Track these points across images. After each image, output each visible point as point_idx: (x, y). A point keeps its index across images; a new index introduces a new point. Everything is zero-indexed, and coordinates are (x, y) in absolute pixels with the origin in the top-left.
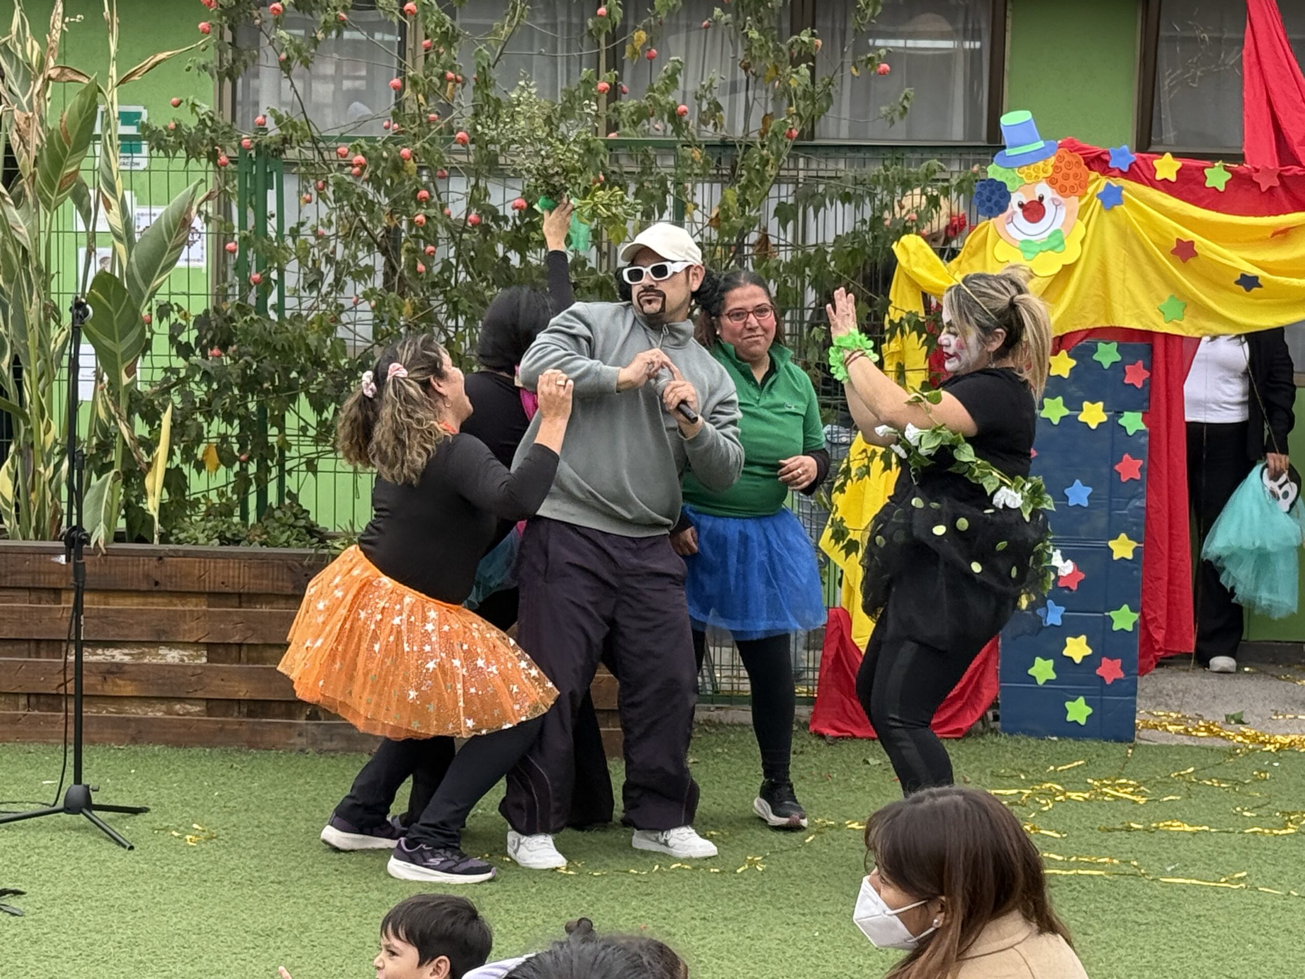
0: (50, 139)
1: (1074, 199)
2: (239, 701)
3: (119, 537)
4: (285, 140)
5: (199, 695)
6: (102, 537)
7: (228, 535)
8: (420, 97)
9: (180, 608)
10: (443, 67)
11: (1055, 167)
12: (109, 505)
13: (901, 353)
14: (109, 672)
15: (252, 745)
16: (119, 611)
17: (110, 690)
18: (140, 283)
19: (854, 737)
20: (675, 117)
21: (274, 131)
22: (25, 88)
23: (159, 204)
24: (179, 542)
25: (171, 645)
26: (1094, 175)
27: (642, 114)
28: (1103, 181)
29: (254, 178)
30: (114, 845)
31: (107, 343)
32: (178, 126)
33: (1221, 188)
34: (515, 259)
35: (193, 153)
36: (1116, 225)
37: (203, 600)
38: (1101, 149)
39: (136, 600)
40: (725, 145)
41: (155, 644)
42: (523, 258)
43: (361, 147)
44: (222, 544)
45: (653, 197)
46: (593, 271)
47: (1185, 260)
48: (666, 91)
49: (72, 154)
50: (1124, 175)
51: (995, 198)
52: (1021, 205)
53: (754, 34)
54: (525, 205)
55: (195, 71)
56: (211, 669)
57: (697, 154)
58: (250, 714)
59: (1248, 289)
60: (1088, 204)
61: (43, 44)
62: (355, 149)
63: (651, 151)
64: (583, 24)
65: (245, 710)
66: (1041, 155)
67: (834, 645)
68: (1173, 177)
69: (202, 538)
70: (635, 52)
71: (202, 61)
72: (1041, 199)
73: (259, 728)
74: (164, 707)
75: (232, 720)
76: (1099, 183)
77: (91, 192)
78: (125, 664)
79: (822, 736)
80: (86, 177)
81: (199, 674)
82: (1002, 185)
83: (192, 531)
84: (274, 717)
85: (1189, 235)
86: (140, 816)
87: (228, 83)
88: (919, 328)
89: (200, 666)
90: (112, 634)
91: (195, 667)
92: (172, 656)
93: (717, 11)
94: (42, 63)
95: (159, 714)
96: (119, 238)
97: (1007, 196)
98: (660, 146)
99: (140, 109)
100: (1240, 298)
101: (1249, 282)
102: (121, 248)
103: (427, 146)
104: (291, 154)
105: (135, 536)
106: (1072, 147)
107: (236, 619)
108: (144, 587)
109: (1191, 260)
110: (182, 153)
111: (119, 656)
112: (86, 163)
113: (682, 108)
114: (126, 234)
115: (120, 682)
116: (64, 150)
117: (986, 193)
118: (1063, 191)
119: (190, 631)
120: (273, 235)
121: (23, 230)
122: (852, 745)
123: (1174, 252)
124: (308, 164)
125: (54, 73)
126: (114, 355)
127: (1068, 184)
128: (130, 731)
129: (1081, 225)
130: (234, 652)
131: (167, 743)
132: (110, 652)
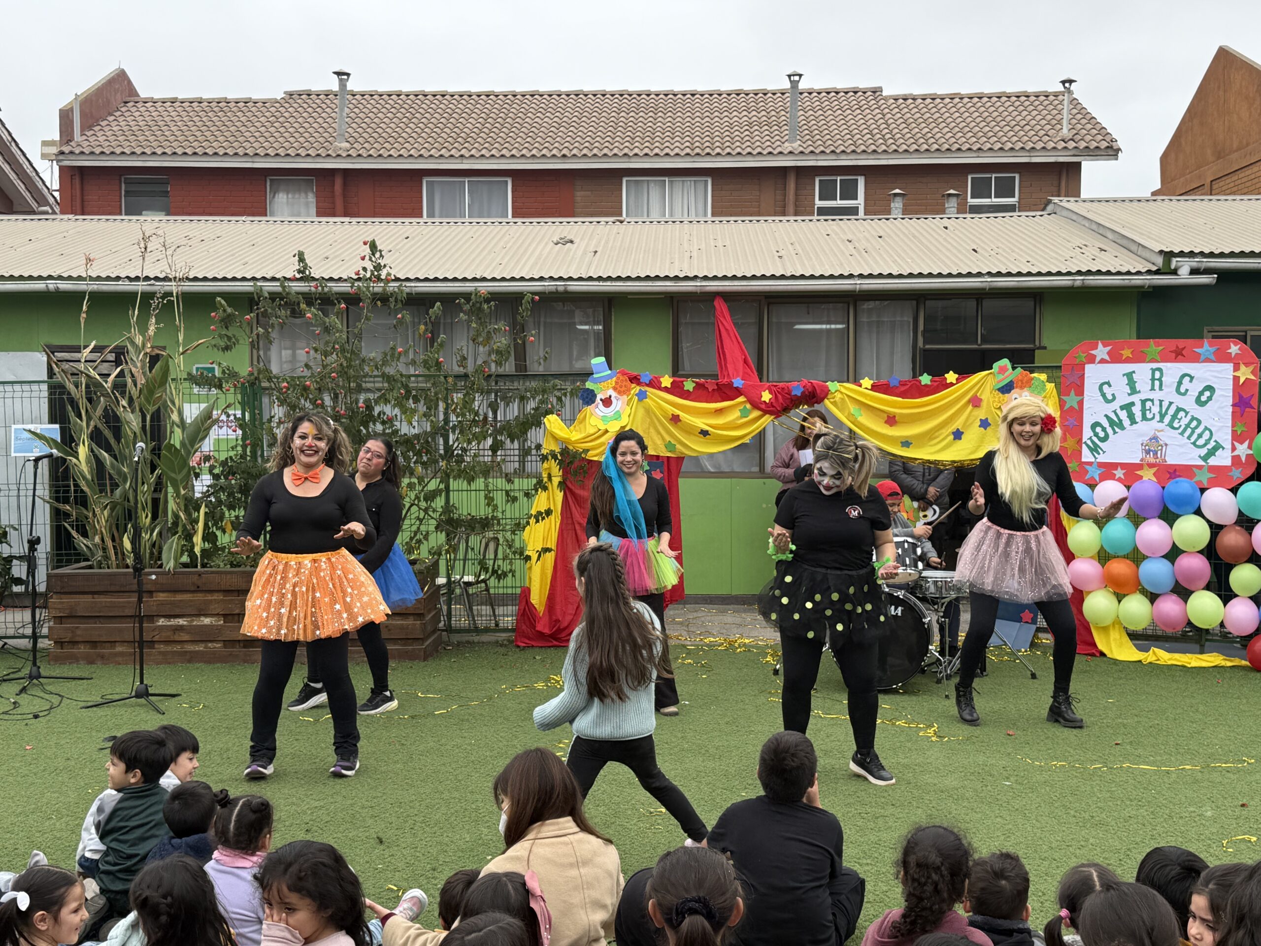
0: (147, 381)
1: (625, 396)
2: (239, 641)
3: (185, 565)
5: (220, 639)
6: (172, 566)
7: (235, 563)
8: (323, 357)
9: (210, 598)
10: (334, 343)
11: (616, 383)
12: (176, 551)
13: (549, 468)
14: (176, 629)
15: (245, 661)
16: (181, 601)
17: (177, 638)
18: (189, 446)
19: (533, 646)
20: (438, 364)
22: (137, 357)
24: (211, 567)
25: (206, 615)
26: (633, 385)
28: (638, 388)
29: (248, 397)
30: (156, 712)
31: (173, 475)
33: (691, 390)
35: (212, 386)
36: (644, 408)
37: (222, 594)
38: (636, 373)
39: (188, 595)
40: (466, 376)
41: (198, 615)
44: (232, 567)
45: (432, 400)
46: (405, 434)
47: (676, 423)
48: (438, 351)
49: (159, 387)
50: (648, 385)
51: (590, 396)
52: (601, 400)
55: (210, 348)
56: (225, 626)
57: (450, 380)
58: (244, 647)
59: (705, 436)
60: (631, 399)
61: (144, 336)
62: (284, 380)
64: (391, 322)
65: (242, 645)
66: (609, 377)
67: (524, 603)
68: (669, 386)
69: (222, 565)
71: (213, 343)
72: (610, 396)
73: (249, 653)
74: (203, 645)
75: (237, 650)
76: (636, 389)
78: (184, 626)
79: (518, 646)
81: (219, 629)
82: (593, 391)
85: (677, 412)
86: (176, 698)
88: (554, 457)
89: (220, 625)
90: (178, 611)
91: (218, 625)
92: (207, 621)
93: (462, 315)
94: (143, 346)
95: (201, 648)
96: (178, 426)
97: (595, 396)
100: (701, 440)
101: (704, 433)
102: (179, 431)
106: (624, 373)
107: (237, 602)
108: (192, 589)
109: (679, 423)
111: (182, 622)
113: (441, 359)
114: (181, 424)
115: (182, 634)
116: (155, 387)
117: (585, 395)
118: (619, 393)
119: (215, 609)
121: (134, 424)
122: (531, 650)
123: (671, 419)
125: (148, 350)
126: (176, 480)
127: (622, 390)
128: (187, 657)
129: (628, 408)
130: (236, 618)
131: (205, 662)
132: (177, 620)
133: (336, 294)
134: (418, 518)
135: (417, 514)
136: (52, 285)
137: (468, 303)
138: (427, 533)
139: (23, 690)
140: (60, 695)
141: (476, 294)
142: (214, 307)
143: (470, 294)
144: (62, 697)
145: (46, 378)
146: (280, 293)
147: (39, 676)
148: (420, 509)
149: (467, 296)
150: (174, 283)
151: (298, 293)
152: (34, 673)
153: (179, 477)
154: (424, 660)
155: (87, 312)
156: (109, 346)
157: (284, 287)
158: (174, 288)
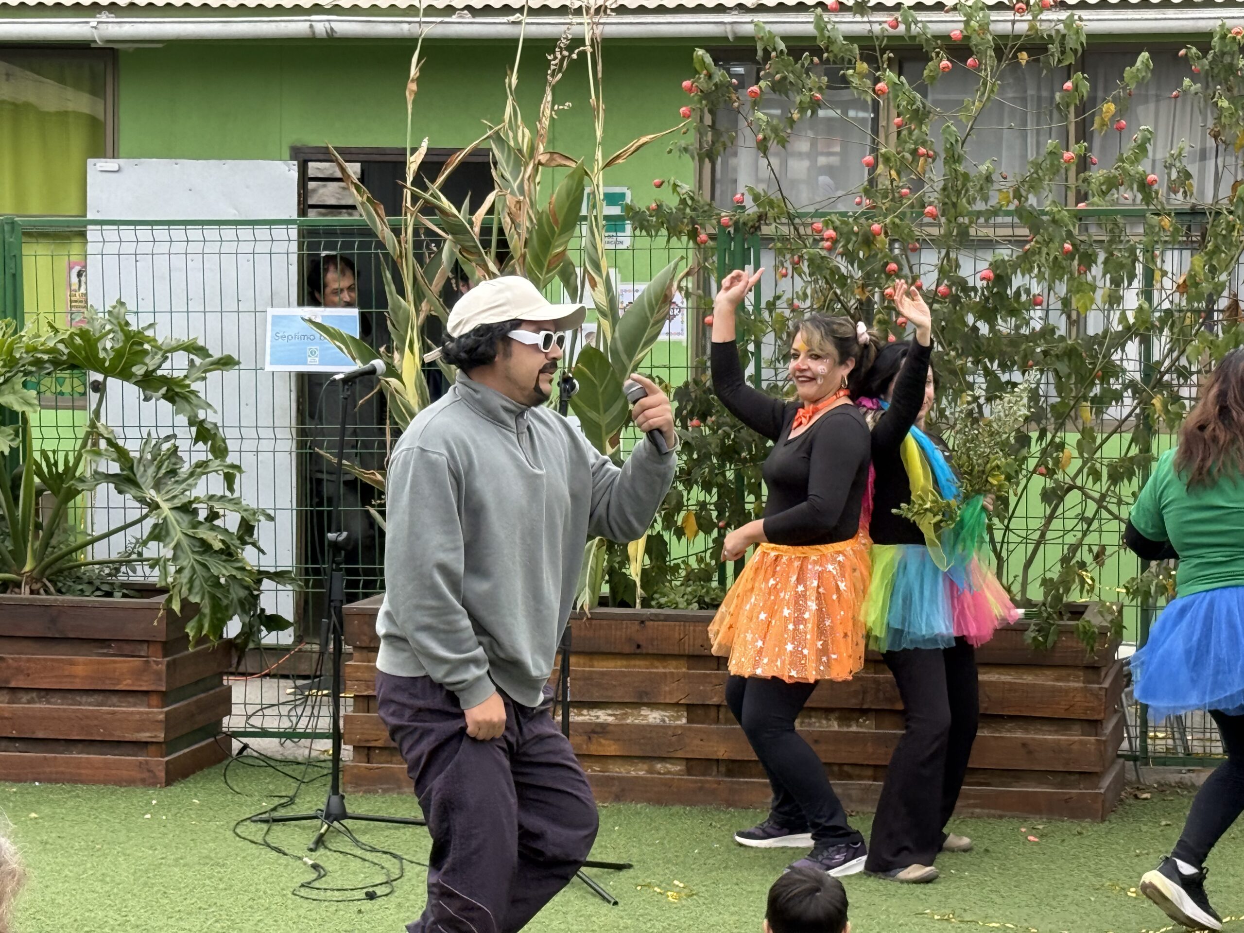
0: (539, 220)
2: (718, 760)
3: (603, 602)
4: (762, 217)
5: (680, 754)
6: (587, 602)
7: (707, 600)
8: (893, 172)
9: (661, 670)
10: (915, 143)
12: (594, 570)
14: (594, 732)
15: (730, 804)
16: (603, 674)
17: (594, 749)
18: (624, 357)
20: (1145, 187)
21: (752, 209)
22: (516, 173)
23: (643, 280)
24: (660, 606)
25: (653, 705)
27: (1112, 184)
29: (732, 254)
30: (598, 900)
31: (593, 415)
32: (659, 206)
34: (984, 329)
35: (674, 231)
37: (683, 662)
39: (619, 663)
40: (1195, 213)
41: (637, 705)
42: (992, 328)
43: (833, 222)
44: (701, 608)
45: (1122, 266)
46: (1062, 338)
48: (1136, 161)
49: (560, 234)
53: (1224, 103)
54: (992, 275)
55: (676, 153)
56: (690, 729)
57: (1166, 222)
58: (730, 773)
61: (535, 132)
62: (826, 224)
63: (1120, 220)
64: (1053, 98)
65: (723, 769)
69: (682, 602)
70: (1103, 124)
71: (683, 143)
73: (736, 786)
74: (645, 767)
75: (711, 779)
77: (578, 270)
78: (608, 725)
80: (573, 256)
81: (679, 735)
83: (672, 596)
84: (751, 776)
86: (624, 874)
87: (707, 165)
89: (681, 727)
91: (676, 727)
92: (653, 717)
93: (1187, 81)
94: (533, 149)
95: (641, 773)
96: (604, 314)
98: (1129, 215)
99: (624, 190)
102: (606, 324)
103: (897, 221)
104: (766, 230)
105: (619, 600)
107: (715, 681)
108: (627, 649)
110: (664, 232)
111: (603, 716)
112: (573, 243)
113: (1152, 177)
114: (610, 311)
115: (603, 741)
116: (553, 231)
119: (670, 693)
120: (750, 309)
124: (784, 239)
125: (543, 158)
126: (598, 426)
128: (614, 789)
130: (713, 713)
131: (649, 801)
132: (594, 713)
133: (936, 37)
134: (1082, 518)
135: (1078, 510)
136: (321, 25)
137: (1205, 55)
138: (1103, 548)
139: (320, 842)
140: (394, 856)
141: (1223, 37)
142: (690, 68)
143: (1210, 35)
144: (401, 859)
145: (295, 216)
146: (814, 38)
147: (344, 815)
148: (1087, 496)
149: (1203, 40)
150: (585, 19)
151: (851, 39)
152: (335, 809)
153: (604, 420)
154: (1103, 820)
155: (418, 80)
156: (461, 149)
157: (820, 25)
158: (586, 28)
